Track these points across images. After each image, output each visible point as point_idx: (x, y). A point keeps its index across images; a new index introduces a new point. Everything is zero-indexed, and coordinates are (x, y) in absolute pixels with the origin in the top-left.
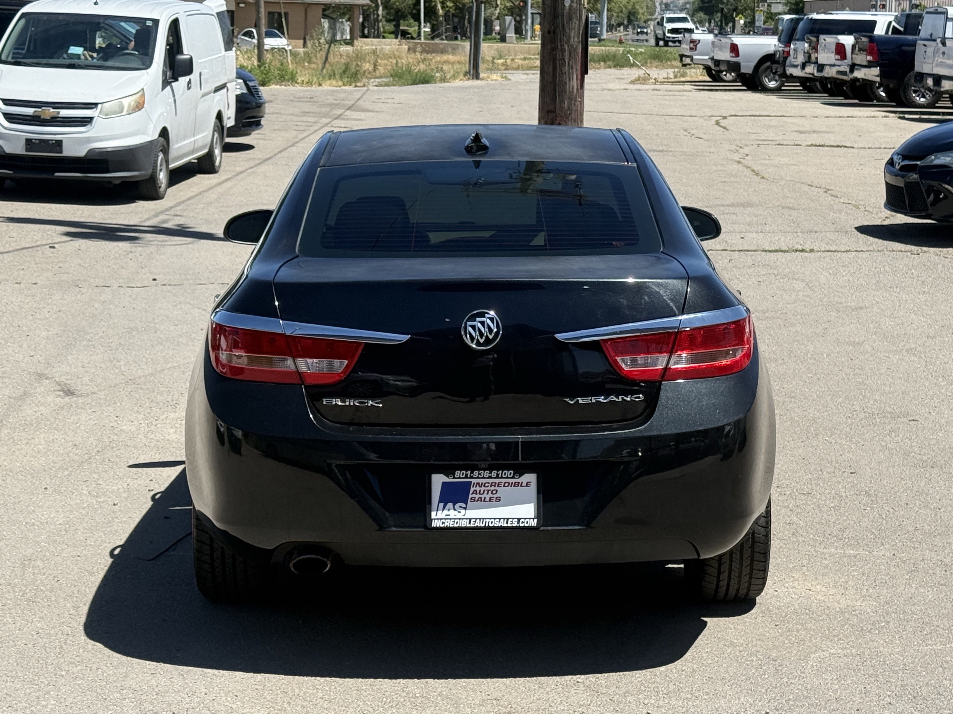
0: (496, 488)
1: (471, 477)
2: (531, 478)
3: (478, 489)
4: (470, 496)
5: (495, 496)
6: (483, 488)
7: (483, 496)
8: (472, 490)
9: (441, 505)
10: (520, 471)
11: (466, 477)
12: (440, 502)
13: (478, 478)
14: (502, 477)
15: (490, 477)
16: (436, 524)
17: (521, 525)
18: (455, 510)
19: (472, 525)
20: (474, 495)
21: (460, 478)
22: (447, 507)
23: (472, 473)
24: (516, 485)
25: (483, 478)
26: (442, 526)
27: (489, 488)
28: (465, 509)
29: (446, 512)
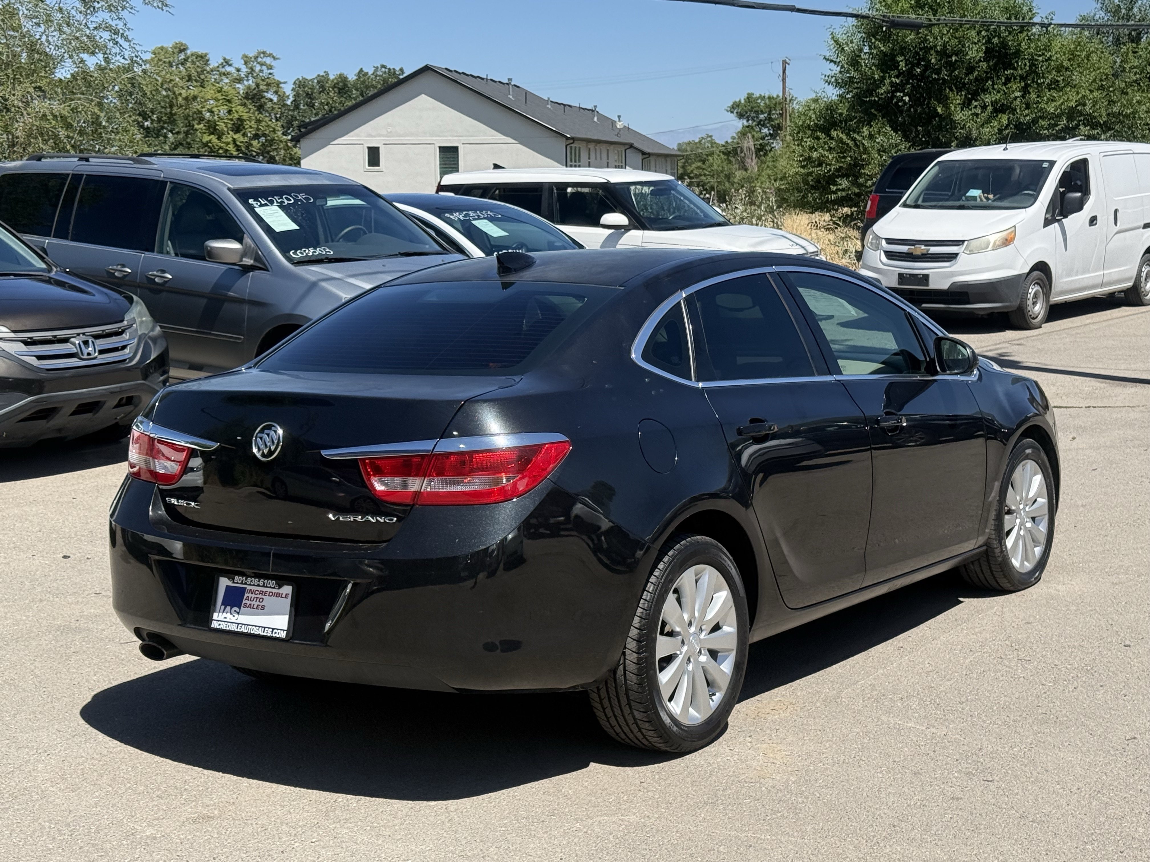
0: (263, 597)
1: (246, 584)
2: (287, 590)
3: (250, 595)
4: (244, 602)
5: (261, 604)
6: (253, 596)
7: (252, 603)
8: (246, 595)
9: (223, 607)
10: (281, 581)
11: (242, 583)
12: (222, 604)
13: (250, 585)
14: (267, 587)
15: (258, 585)
16: (215, 625)
17: (274, 635)
18: (231, 614)
19: (239, 630)
20: (246, 601)
21: (237, 583)
22: (226, 611)
23: (246, 579)
24: (278, 595)
25: (254, 585)
26: (218, 627)
27: (257, 596)
28: (238, 613)
29: (225, 615)
